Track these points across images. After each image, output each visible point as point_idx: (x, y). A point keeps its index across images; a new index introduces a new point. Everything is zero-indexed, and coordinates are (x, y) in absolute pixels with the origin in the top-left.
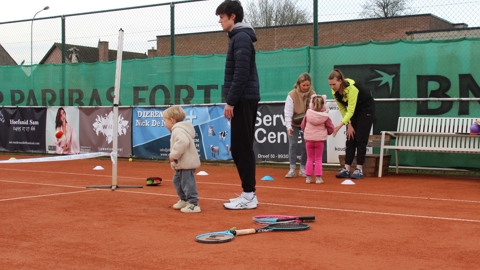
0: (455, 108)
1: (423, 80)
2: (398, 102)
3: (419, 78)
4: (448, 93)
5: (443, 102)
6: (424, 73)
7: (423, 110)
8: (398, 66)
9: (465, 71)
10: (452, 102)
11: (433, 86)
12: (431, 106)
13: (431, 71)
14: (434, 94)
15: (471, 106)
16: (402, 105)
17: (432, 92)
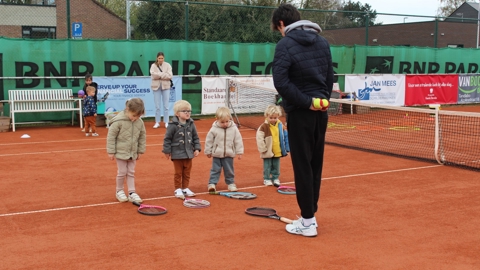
0: (42, 84)
1: (19, 66)
3: (17, 63)
4: (37, 74)
5: (33, 79)
7: (20, 85)
8: (1, 55)
9: (48, 59)
10: (39, 80)
11: (27, 69)
12: (25, 82)
14: (27, 74)
15: (52, 82)
16: (4, 82)
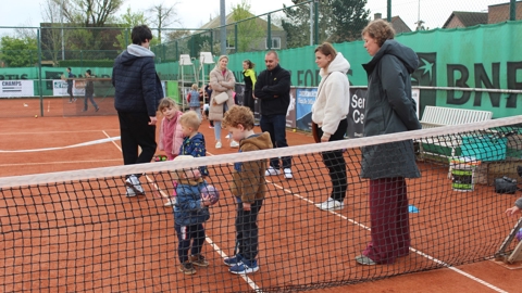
1: (451, 68)
2: (435, 90)
3: (449, 66)
4: (467, 83)
5: (464, 91)
6: (451, 63)
8: (435, 54)
9: (479, 62)
10: (470, 92)
11: (457, 75)
12: (456, 96)
13: (456, 61)
14: (458, 83)
15: (483, 97)
16: (437, 94)
17: (458, 81)
